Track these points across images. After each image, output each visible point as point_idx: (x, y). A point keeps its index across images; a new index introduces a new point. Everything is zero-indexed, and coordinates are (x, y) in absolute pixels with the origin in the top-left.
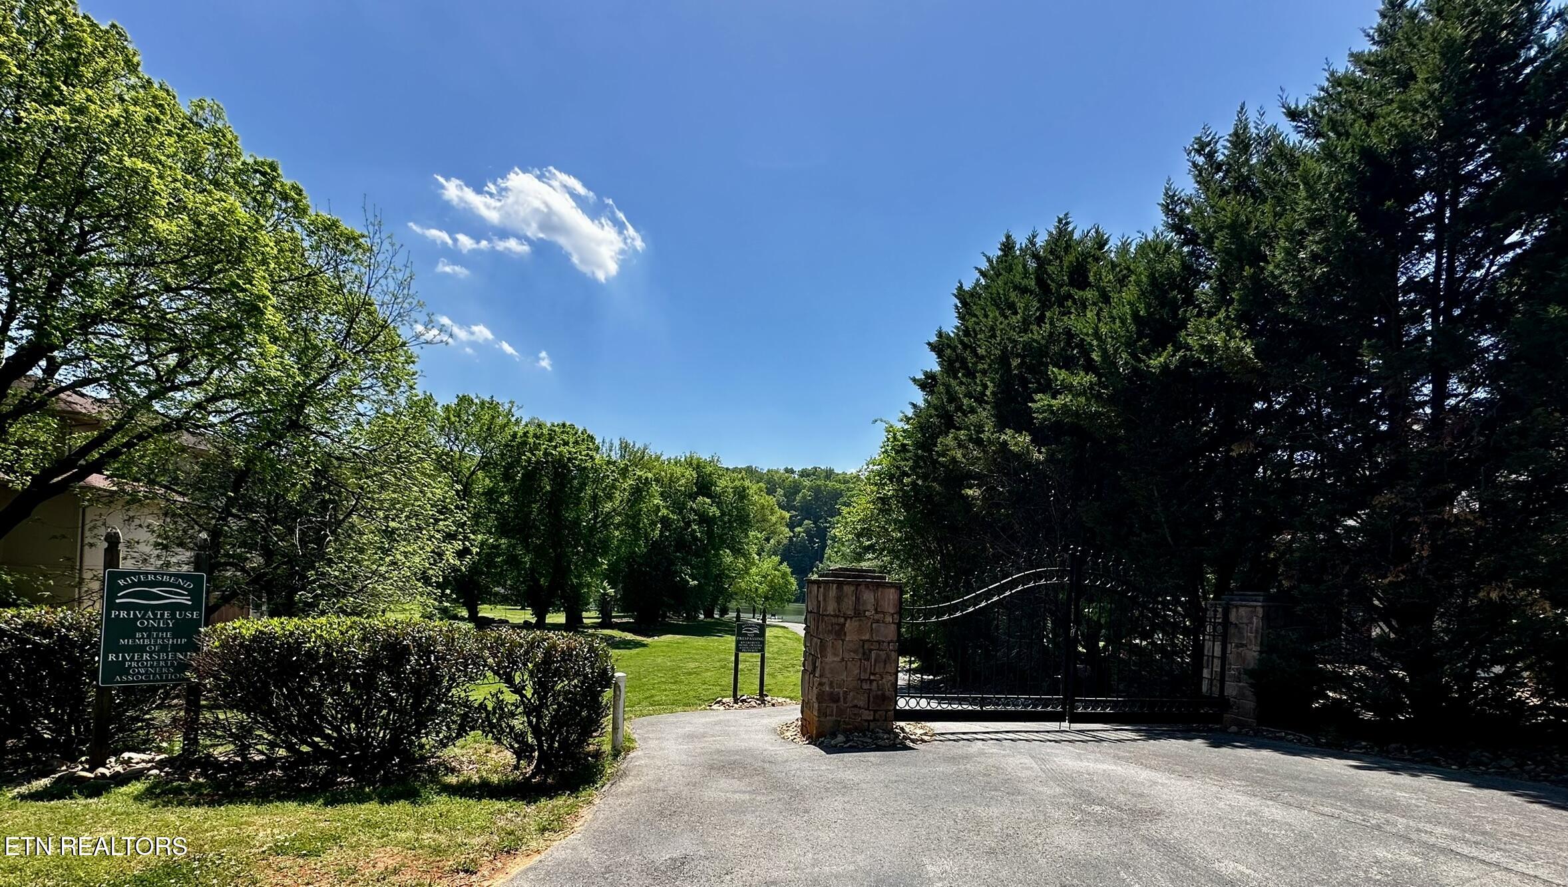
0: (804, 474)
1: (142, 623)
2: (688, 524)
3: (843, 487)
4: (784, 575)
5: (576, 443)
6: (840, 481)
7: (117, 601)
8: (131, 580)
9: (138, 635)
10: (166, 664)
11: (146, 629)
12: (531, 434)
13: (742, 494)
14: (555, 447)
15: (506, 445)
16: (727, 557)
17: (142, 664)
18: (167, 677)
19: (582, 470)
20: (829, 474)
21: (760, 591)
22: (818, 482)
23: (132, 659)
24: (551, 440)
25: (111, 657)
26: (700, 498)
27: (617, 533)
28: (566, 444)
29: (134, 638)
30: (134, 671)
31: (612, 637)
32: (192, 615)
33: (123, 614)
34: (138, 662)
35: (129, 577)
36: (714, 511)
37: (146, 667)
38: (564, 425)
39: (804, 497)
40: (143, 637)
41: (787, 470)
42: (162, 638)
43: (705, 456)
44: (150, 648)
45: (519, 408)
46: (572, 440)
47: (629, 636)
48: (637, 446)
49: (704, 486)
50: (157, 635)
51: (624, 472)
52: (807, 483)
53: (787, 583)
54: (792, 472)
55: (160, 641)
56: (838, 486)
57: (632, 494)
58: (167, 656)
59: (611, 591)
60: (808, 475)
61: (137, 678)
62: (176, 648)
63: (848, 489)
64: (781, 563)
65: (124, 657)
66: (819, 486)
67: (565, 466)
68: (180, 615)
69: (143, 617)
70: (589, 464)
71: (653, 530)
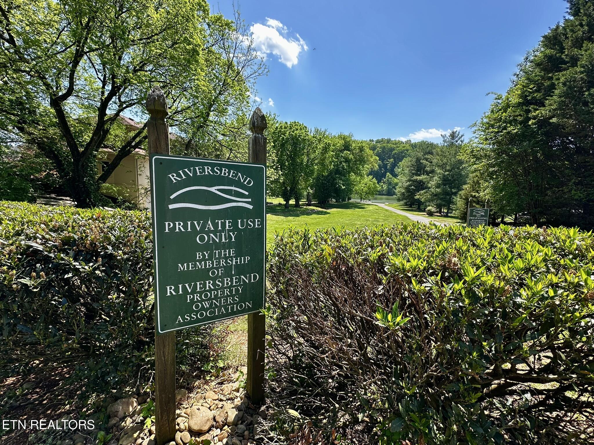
0: (378, 142)
1: (202, 239)
2: (341, 162)
3: (395, 146)
4: (374, 184)
5: (301, 129)
6: (393, 144)
7: (171, 207)
8: (185, 173)
9: (199, 255)
10: (231, 291)
11: (207, 247)
12: (283, 127)
13: (361, 149)
14: (293, 132)
15: (274, 133)
16: (353, 176)
17: (206, 296)
18: (232, 308)
19: (304, 140)
20: (389, 141)
21: (364, 190)
22: (384, 145)
23: (194, 291)
24: (291, 129)
25: (170, 290)
26: (345, 152)
27: (316, 167)
28: (297, 130)
29: (194, 260)
30: (197, 306)
31: (314, 210)
32: (254, 222)
33: (179, 226)
34: (201, 293)
35: (182, 169)
36: (351, 156)
37: (210, 299)
38: (295, 122)
39: (378, 151)
40: (204, 259)
41: (370, 141)
42: (226, 258)
43: (347, 134)
44: (213, 273)
45: (278, 116)
46: (299, 128)
47: (320, 209)
48: (322, 130)
49: (347, 147)
50: (220, 254)
51: (320, 140)
52: (379, 145)
53: (376, 187)
54: (373, 141)
55: (223, 263)
56: (392, 146)
57: (323, 150)
58: (232, 281)
59: (311, 191)
60: (379, 142)
61: (202, 315)
62: (241, 270)
63: (397, 147)
64: (373, 178)
65: (184, 289)
66: (384, 147)
67: (297, 139)
68: (242, 225)
69: (202, 230)
70: (307, 138)
71: (330, 166)
